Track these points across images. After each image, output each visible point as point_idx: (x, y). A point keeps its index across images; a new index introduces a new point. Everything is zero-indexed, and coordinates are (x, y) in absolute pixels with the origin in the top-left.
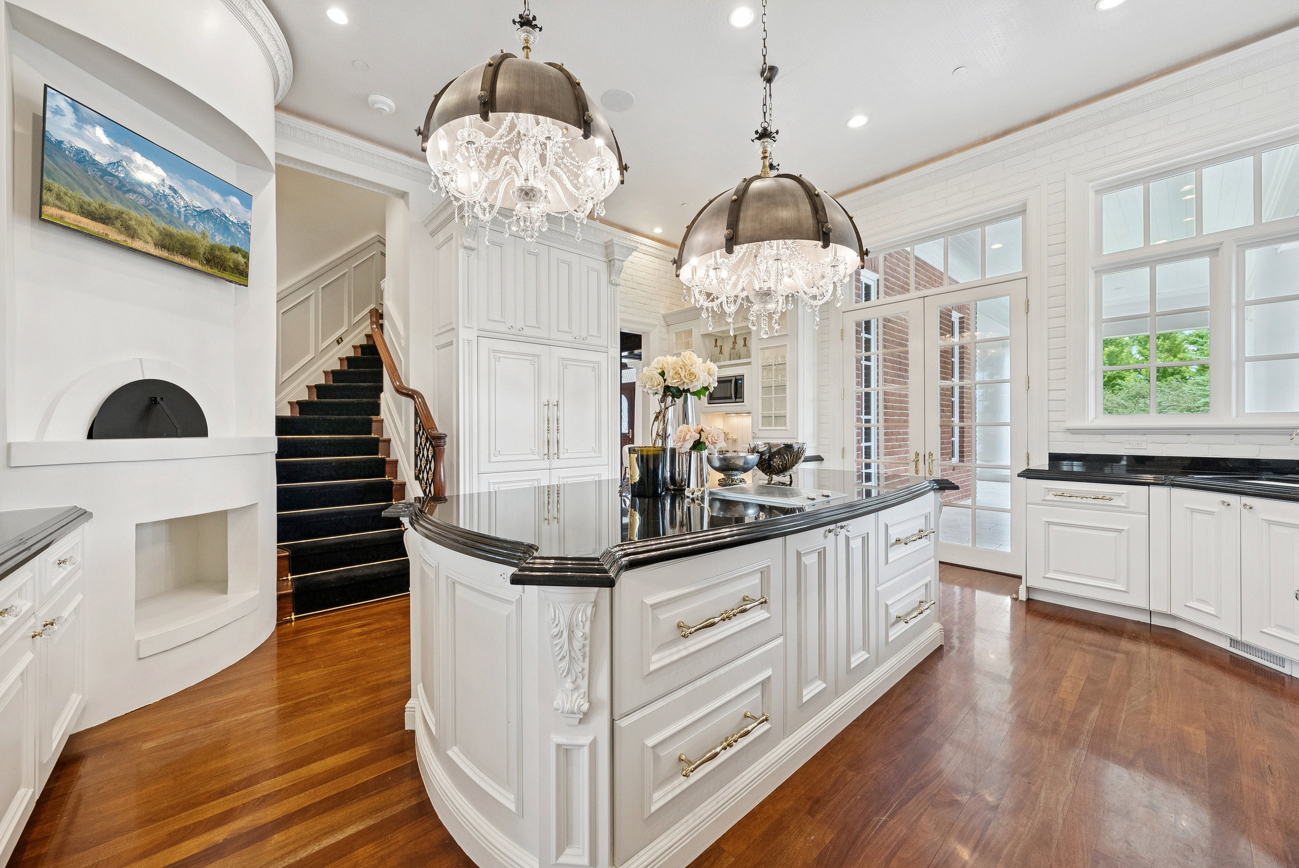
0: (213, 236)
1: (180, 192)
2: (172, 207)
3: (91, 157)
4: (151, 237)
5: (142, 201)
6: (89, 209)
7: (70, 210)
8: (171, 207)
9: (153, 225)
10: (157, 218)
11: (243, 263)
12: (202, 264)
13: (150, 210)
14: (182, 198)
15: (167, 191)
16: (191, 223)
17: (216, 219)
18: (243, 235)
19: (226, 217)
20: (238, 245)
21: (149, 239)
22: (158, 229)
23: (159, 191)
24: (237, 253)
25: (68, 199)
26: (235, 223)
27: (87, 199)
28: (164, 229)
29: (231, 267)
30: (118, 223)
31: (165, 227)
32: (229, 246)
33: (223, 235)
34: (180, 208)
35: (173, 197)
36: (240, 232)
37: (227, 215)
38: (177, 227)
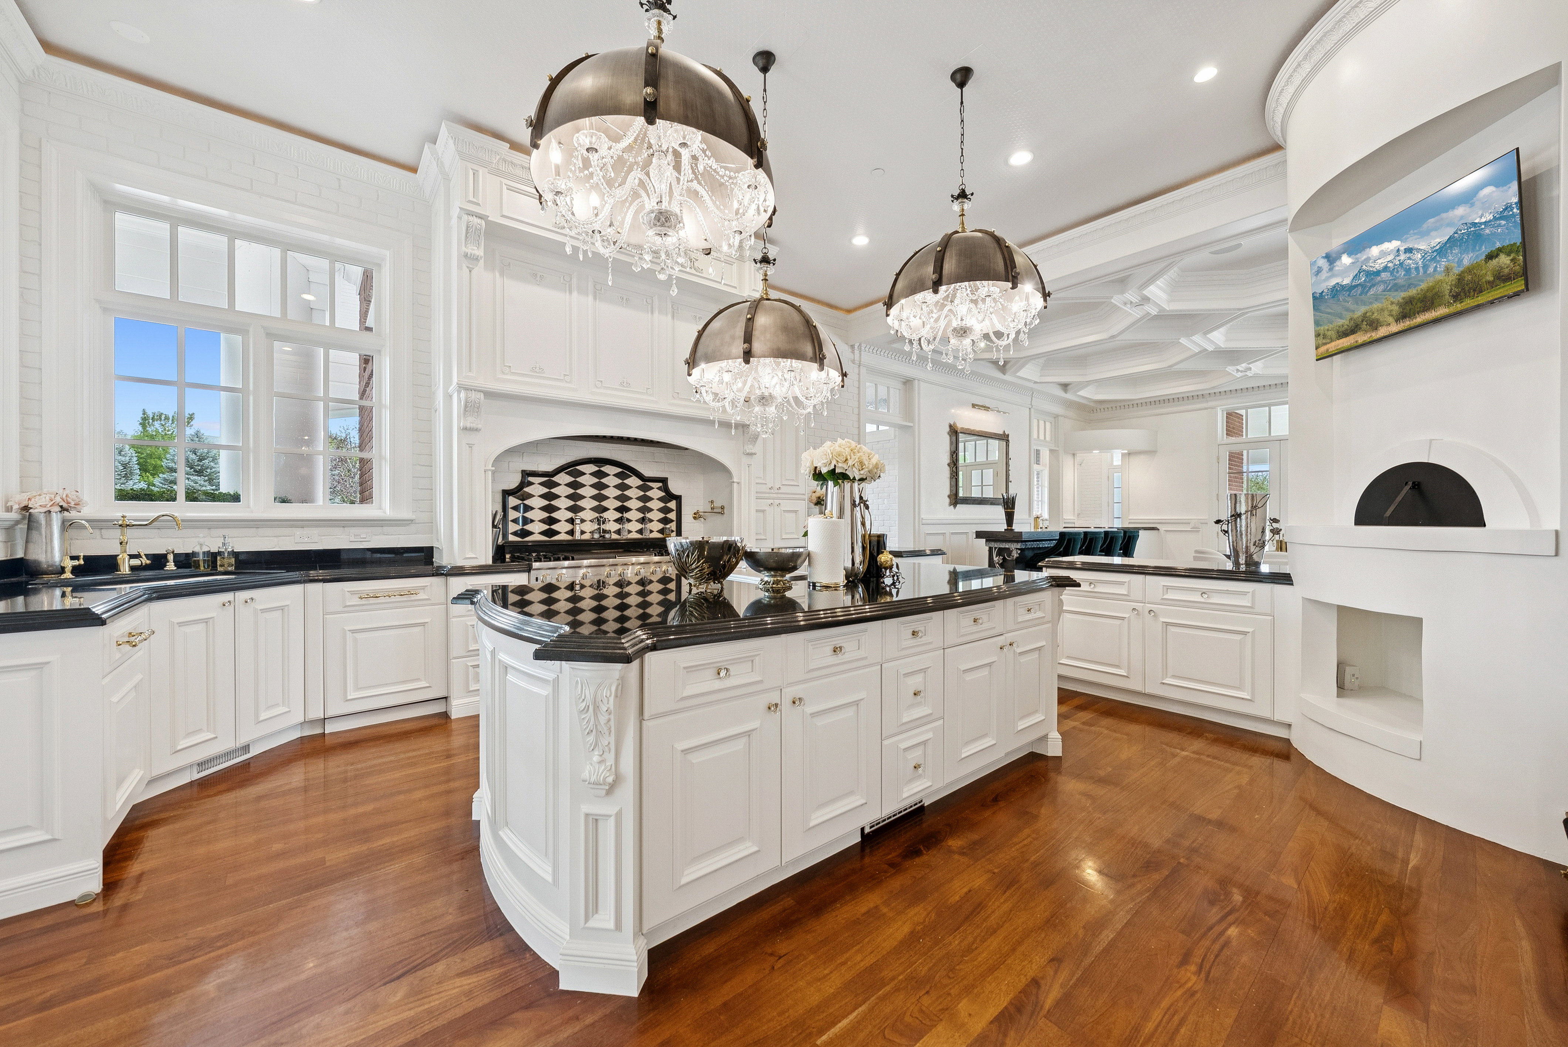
0: (1460, 261)
1: (1416, 246)
2: (1410, 268)
3: (1341, 285)
4: (1392, 316)
5: (1381, 287)
6: (1343, 329)
7: (1332, 341)
8: (1408, 271)
9: (1392, 303)
10: (1395, 293)
11: (1508, 262)
12: (1449, 304)
13: (1390, 290)
14: (1418, 250)
15: (1402, 257)
16: (1431, 270)
17: (1463, 238)
18: (1504, 225)
19: (1474, 224)
20: (1498, 245)
21: (1391, 320)
22: (1398, 304)
23: (1395, 265)
24: (1497, 256)
25: (1329, 333)
26: (1490, 221)
27: (1341, 322)
28: (1403, 298)
29: (1489, 282)
30: (1364, 326)
31: (1404, 296)
32: (1483, 257)
33: (1473, 250)
34: (1417, 264)
35: (1409, 258)
36: (1499, 226)
37: (1477, 221)
38: (1415, 286)
